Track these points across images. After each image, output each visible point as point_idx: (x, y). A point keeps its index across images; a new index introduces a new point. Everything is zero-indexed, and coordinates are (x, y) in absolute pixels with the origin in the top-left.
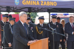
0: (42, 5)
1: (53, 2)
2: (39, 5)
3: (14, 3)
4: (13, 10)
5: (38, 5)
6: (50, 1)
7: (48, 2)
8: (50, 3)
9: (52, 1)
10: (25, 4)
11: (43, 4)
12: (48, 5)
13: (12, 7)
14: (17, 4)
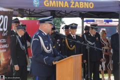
0: (72, 6)
1: (88, 3)
2: (68, 7)
3: (32, 3)
4: (30, 14)
5: (66, 7)
6: (84, 2)
7: (80, 3)
8: (84, 5)
9: (86, 2)
10: (48, 5)
11: (74, 5)
12: (81, 7)
13: (27, 10)
14: (36, 6)
